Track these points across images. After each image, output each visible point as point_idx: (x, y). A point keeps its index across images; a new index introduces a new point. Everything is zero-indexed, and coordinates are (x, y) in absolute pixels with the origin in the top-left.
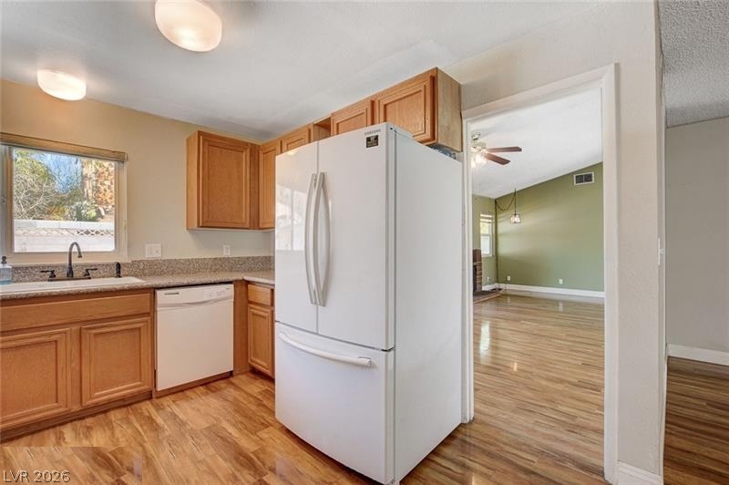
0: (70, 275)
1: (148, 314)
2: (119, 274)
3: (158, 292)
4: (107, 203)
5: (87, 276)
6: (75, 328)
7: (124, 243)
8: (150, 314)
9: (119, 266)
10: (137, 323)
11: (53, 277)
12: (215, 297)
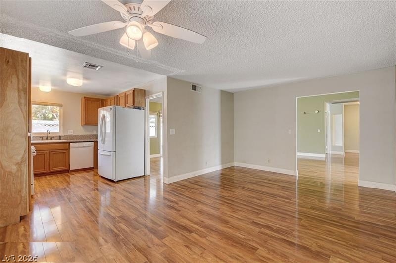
0: (47, 139)
1: (67, 149)
2: (60, 139)
3: (71, 143)
4: (57, 113)
5: (51, 139)
6: (49, 151)
7: (62, 129)
8: (69, 149)
9: (60, 136)
10: (65, 151)
11: (42, 139)
12: (87, 145)
